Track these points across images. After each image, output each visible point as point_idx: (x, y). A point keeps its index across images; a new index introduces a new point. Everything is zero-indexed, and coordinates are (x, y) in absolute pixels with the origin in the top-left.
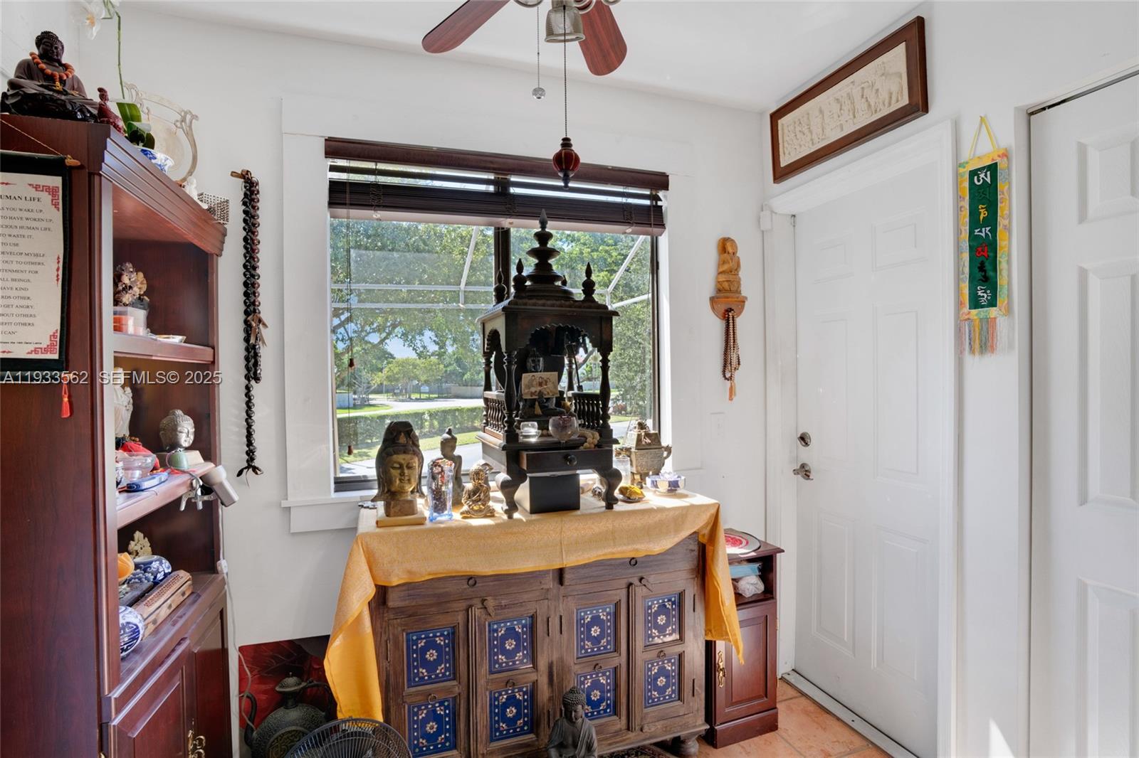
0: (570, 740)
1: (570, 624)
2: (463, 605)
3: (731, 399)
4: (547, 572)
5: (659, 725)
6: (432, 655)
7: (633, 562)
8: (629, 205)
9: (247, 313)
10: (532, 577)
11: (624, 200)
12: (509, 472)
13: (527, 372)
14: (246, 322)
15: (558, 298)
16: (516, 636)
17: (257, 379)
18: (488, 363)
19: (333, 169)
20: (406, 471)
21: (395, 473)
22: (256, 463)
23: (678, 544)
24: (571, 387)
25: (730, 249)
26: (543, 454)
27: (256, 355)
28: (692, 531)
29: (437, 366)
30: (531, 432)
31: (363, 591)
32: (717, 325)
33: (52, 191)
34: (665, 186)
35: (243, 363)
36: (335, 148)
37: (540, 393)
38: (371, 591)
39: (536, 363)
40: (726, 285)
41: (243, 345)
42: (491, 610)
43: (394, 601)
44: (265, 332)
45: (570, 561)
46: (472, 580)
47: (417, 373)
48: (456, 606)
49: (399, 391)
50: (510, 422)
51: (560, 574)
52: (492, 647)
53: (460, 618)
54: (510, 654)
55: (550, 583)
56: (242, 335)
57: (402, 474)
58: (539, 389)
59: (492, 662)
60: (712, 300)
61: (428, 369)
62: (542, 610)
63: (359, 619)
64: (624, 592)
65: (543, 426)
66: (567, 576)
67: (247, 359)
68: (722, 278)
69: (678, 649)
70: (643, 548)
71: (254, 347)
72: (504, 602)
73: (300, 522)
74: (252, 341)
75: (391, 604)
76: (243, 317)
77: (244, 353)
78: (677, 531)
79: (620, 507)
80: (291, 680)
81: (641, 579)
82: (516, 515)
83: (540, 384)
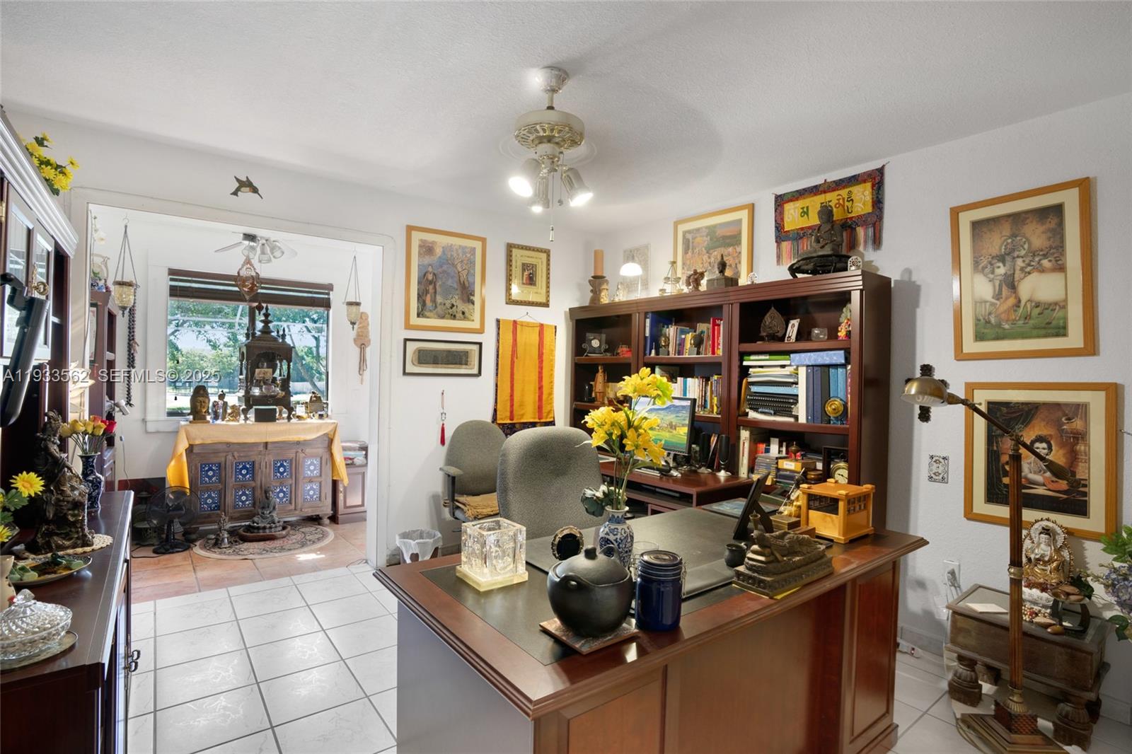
0: (267, 505)
1: (270, 465)
2: (224, 454)
3: (362, 383)
4: (260, 443)
5: (310, 510)
6: (210, 473)
7: (298, 443)
8: (314, 297)
9: (130, 340)
10: (255, 445)
11: (310, 295)
12: (246, 405)
13: (258, 368)
14: (129, 343)
15: (272, 341)
16: (247, 469)
17: (134, 367)
18: (242, 364)
19: (172, 280)
20: (203, 404)
21: (199, 404)
22: (131, 402)
23: (318, 437)
24: (280, 375)
25: (364, 318)
26: (263, 400)
27: (133, 358)
28: (325, 432)
29: (229, 358)
30: (256, 391)
31: (183, 446)
32: (355, 351)
33: (93, 312)
34: (332, 290)
35: (127, 360)
36: (172, 272)
37: (264, 378)
38: (187, 446)
39: (263, 365)
40: (360, 334)
41: (127, 353)
42: (236, 457)
43: (196, 450)
44: (137, 348)
45: (270, 440)
46: (228, 444)
47: (205, 365)
48: (221, 454)
49: (181, 384)
50: (247, 387)
51: (266, 444)
52: (236, 472)
53: (223, 459)
54: (244, 476)
55: (261, 448)
56: (127, 349)
57: (201, 405)
58: (263, 375)
59: (236, 478)
60: (355, 340)
61: (219, 361)
62: (257, 459)
63: (181, 454)
64: (295, 455)
65: (261, 389)
66: (269, 446)
67: (129, 359)
68: (359, 330)
69: (319, 479)
70: (302, 437)
71: (132, 354)
72: (242, 455)
73: (151, 427)
74: (132, 352)
75: (194, 451)
76: (127, 341)
77: (127, 356)
78: (318, 431)
79: (294, 420)
80: (144, 493)
81: (302, 450)
82: (248, 422)
83: (264, 374)
